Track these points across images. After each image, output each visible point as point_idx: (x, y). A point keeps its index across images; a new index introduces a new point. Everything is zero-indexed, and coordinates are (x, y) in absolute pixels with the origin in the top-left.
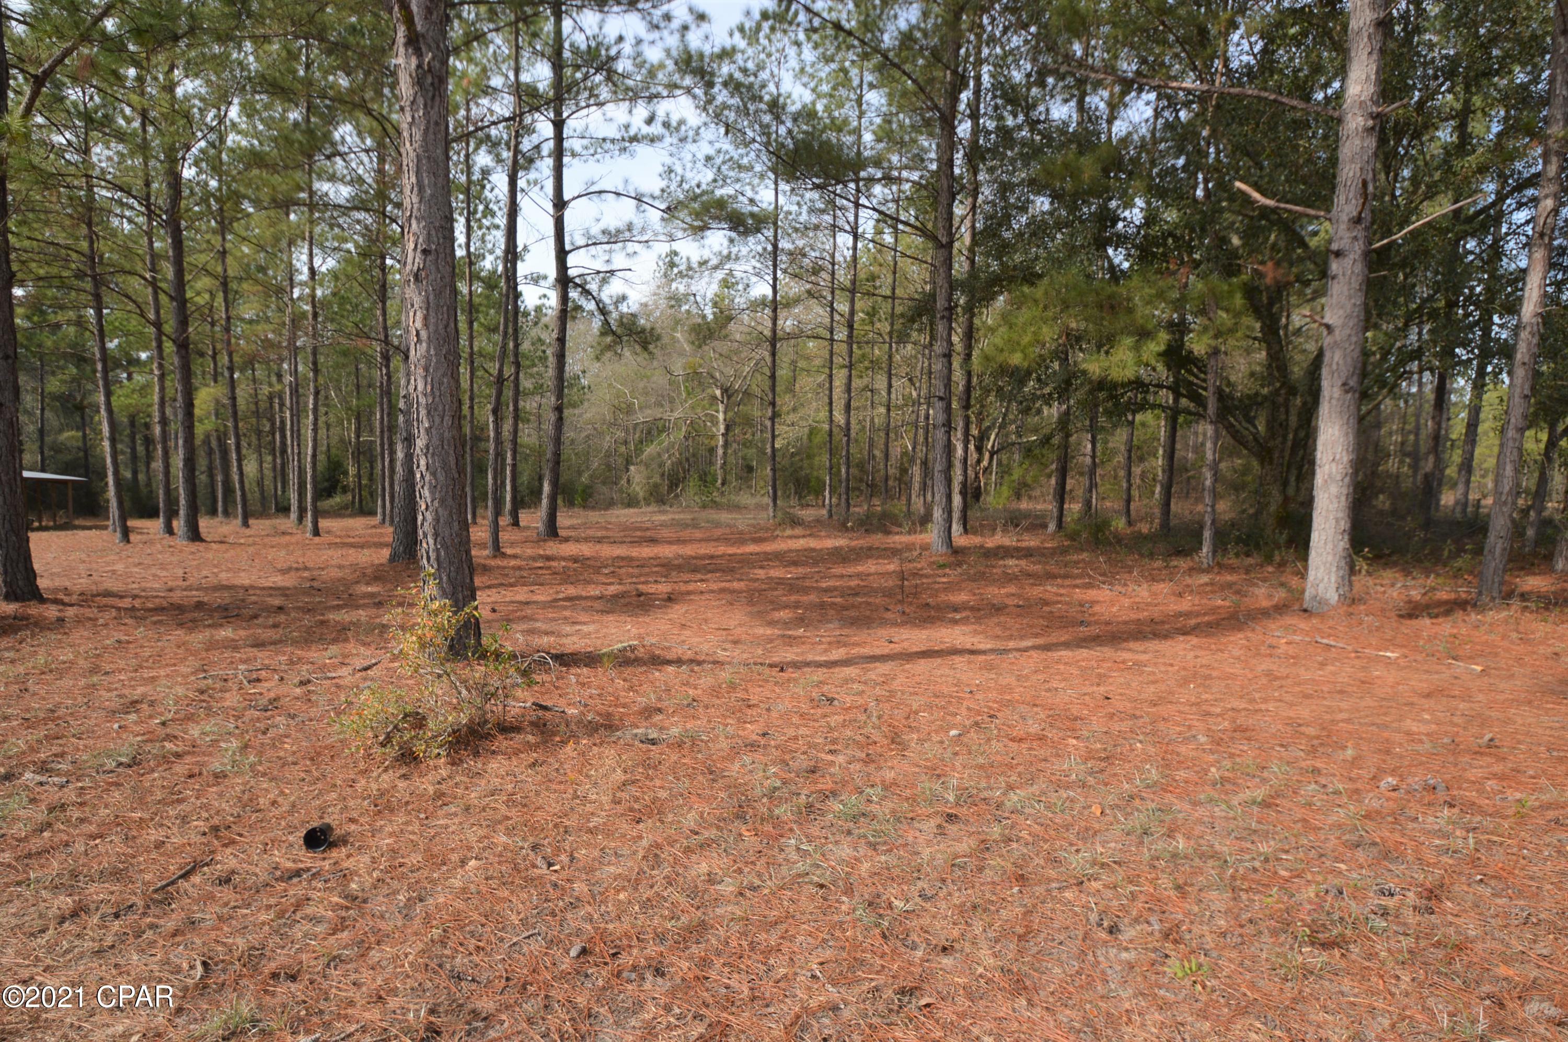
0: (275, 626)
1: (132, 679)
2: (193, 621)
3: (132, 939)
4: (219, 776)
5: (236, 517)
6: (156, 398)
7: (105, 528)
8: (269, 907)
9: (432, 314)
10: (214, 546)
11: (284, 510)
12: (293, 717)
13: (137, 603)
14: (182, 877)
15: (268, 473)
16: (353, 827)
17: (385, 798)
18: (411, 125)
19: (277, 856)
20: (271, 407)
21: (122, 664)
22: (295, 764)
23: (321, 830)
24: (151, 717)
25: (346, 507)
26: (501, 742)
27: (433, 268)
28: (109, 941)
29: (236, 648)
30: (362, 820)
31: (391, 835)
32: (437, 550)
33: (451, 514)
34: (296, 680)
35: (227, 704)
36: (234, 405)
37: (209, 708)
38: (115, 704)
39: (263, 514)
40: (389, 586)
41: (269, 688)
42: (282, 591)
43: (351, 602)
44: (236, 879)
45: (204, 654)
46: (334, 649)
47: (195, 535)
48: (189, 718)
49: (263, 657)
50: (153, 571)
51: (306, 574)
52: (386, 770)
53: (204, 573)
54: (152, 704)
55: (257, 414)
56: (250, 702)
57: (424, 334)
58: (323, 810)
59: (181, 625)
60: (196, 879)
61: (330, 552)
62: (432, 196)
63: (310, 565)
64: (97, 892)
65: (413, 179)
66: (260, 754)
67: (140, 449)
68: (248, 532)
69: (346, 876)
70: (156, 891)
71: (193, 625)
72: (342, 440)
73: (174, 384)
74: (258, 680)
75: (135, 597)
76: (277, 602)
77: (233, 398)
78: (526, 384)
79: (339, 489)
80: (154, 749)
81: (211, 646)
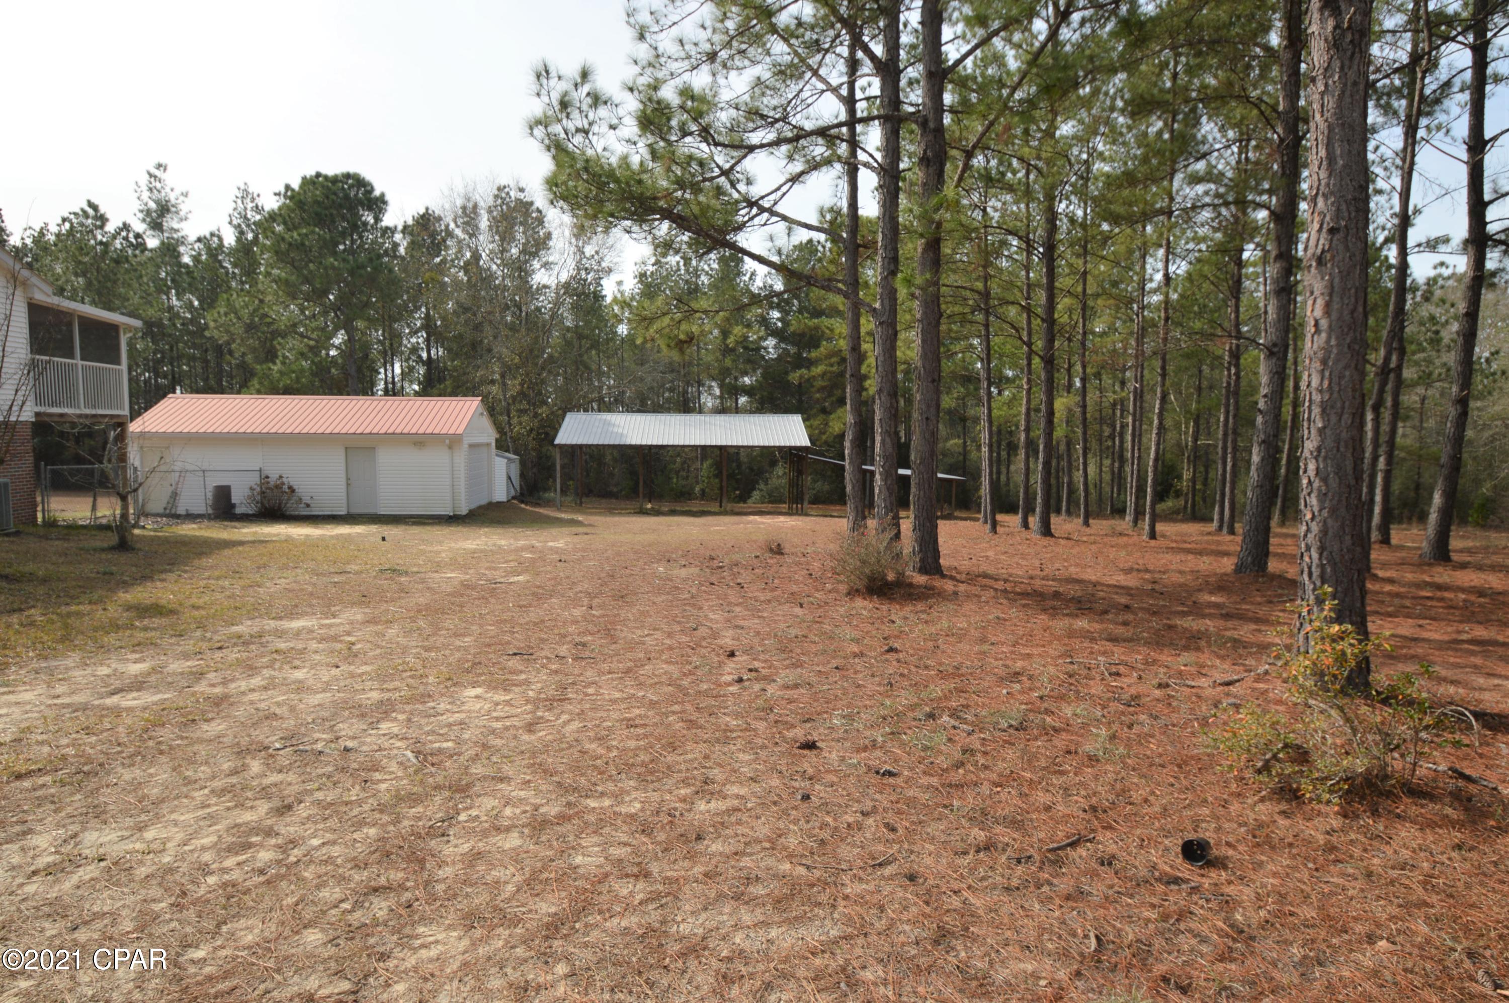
0: (1125, 624)
1: (1012, 652)
2: (1054, 608)
3: (1032, 889)
4: (1093, 759)
5: (1078, 516)
6: (1023, 410)
7: (977, 520)
8: (1153, 906)
9: (1336, 299)
10: (1062, 542)
11: (1119, 511)
12: (1156, 718)
13: (1008, 586)
14: (1070, 845)
15: (1107, 477)
16: (1231, 852)
17: (1265, 831)
18: (1322, 94)
19: (1154, 855)
20: (1114, 413)
21: (1002, 637)
22: (1163, 766)
23: (1199, 844)
24: (1030, 689)
25: (1177, 512)
26: (1407, 807)
27: (1341, 247)
28: (1015, 882)
29: (1093, 640)
30: (1241, 848)
31: (1275, 875)
32: (1322, 566)
33: (1342, 527)
34: (1155, 682)
35: (1093, 691)
36: (1084, 413)
37: (1077, 692)
38: (1002, 672)
39: (1100, 515)
40: (1235, 598)
41: (1129, 684)
42: (1127, 590)
43: (1197, 610)
44: (1117, 865)
45: (1066, 641)
46: (1187, 657)
47: (1046, 531)
48: (1062, 698)
49: (1118, 652)
50: (1016, 559)
51: (1147, 576)
52: (1262, 800)
53: (1057, 565)
54: (1031, 678)
55: (1102, 421)
56: (1115, 695)
57: (1324, 323)
58: (1197, 824)
59: (1044, 610)
60: (1082, 851)
61: (1169, 556)
62: (1344, 166)
63: (1151, 567)
64: (1003, 834)
65: (1323, 153)
66: (1128, 746)
67: (1004, 454)
68: (1088, 531)
69: (1228, 904)
70: (1050, 850)
71: (1053, 612)
72: (1179, 444)
73: (1040, 396)
74: (1118, 674)
75: (1006, 581)
76: (1123, 600)
77: (1084, 407)
78: (1408, 373)
79: (1172, 494)
80: (1037, 719)
81: (1071, 634)
